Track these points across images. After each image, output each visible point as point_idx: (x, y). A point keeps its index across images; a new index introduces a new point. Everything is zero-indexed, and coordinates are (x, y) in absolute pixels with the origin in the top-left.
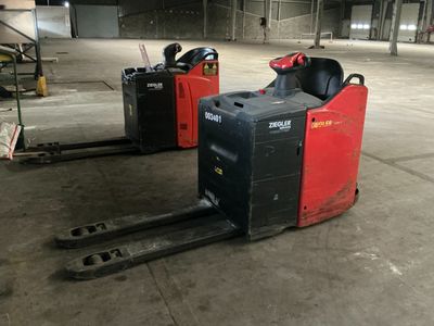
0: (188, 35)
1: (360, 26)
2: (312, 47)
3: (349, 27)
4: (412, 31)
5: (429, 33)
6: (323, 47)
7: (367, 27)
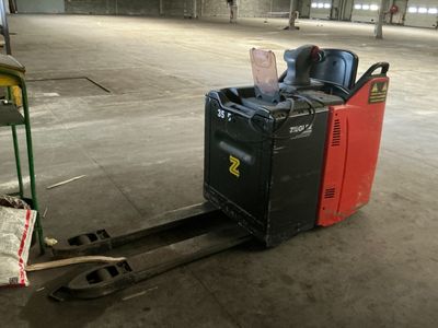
0: (143, 12)
1: (321, 6)
2: (287, 28)
3: (309, 6)
4: (374, 12)
5: (392, 14)
6: (298, 28)
7: (328, 6)
